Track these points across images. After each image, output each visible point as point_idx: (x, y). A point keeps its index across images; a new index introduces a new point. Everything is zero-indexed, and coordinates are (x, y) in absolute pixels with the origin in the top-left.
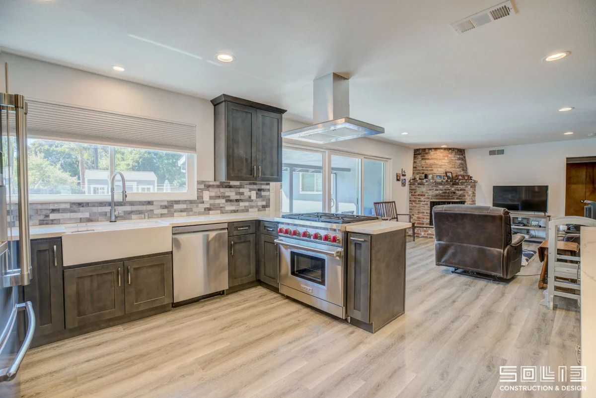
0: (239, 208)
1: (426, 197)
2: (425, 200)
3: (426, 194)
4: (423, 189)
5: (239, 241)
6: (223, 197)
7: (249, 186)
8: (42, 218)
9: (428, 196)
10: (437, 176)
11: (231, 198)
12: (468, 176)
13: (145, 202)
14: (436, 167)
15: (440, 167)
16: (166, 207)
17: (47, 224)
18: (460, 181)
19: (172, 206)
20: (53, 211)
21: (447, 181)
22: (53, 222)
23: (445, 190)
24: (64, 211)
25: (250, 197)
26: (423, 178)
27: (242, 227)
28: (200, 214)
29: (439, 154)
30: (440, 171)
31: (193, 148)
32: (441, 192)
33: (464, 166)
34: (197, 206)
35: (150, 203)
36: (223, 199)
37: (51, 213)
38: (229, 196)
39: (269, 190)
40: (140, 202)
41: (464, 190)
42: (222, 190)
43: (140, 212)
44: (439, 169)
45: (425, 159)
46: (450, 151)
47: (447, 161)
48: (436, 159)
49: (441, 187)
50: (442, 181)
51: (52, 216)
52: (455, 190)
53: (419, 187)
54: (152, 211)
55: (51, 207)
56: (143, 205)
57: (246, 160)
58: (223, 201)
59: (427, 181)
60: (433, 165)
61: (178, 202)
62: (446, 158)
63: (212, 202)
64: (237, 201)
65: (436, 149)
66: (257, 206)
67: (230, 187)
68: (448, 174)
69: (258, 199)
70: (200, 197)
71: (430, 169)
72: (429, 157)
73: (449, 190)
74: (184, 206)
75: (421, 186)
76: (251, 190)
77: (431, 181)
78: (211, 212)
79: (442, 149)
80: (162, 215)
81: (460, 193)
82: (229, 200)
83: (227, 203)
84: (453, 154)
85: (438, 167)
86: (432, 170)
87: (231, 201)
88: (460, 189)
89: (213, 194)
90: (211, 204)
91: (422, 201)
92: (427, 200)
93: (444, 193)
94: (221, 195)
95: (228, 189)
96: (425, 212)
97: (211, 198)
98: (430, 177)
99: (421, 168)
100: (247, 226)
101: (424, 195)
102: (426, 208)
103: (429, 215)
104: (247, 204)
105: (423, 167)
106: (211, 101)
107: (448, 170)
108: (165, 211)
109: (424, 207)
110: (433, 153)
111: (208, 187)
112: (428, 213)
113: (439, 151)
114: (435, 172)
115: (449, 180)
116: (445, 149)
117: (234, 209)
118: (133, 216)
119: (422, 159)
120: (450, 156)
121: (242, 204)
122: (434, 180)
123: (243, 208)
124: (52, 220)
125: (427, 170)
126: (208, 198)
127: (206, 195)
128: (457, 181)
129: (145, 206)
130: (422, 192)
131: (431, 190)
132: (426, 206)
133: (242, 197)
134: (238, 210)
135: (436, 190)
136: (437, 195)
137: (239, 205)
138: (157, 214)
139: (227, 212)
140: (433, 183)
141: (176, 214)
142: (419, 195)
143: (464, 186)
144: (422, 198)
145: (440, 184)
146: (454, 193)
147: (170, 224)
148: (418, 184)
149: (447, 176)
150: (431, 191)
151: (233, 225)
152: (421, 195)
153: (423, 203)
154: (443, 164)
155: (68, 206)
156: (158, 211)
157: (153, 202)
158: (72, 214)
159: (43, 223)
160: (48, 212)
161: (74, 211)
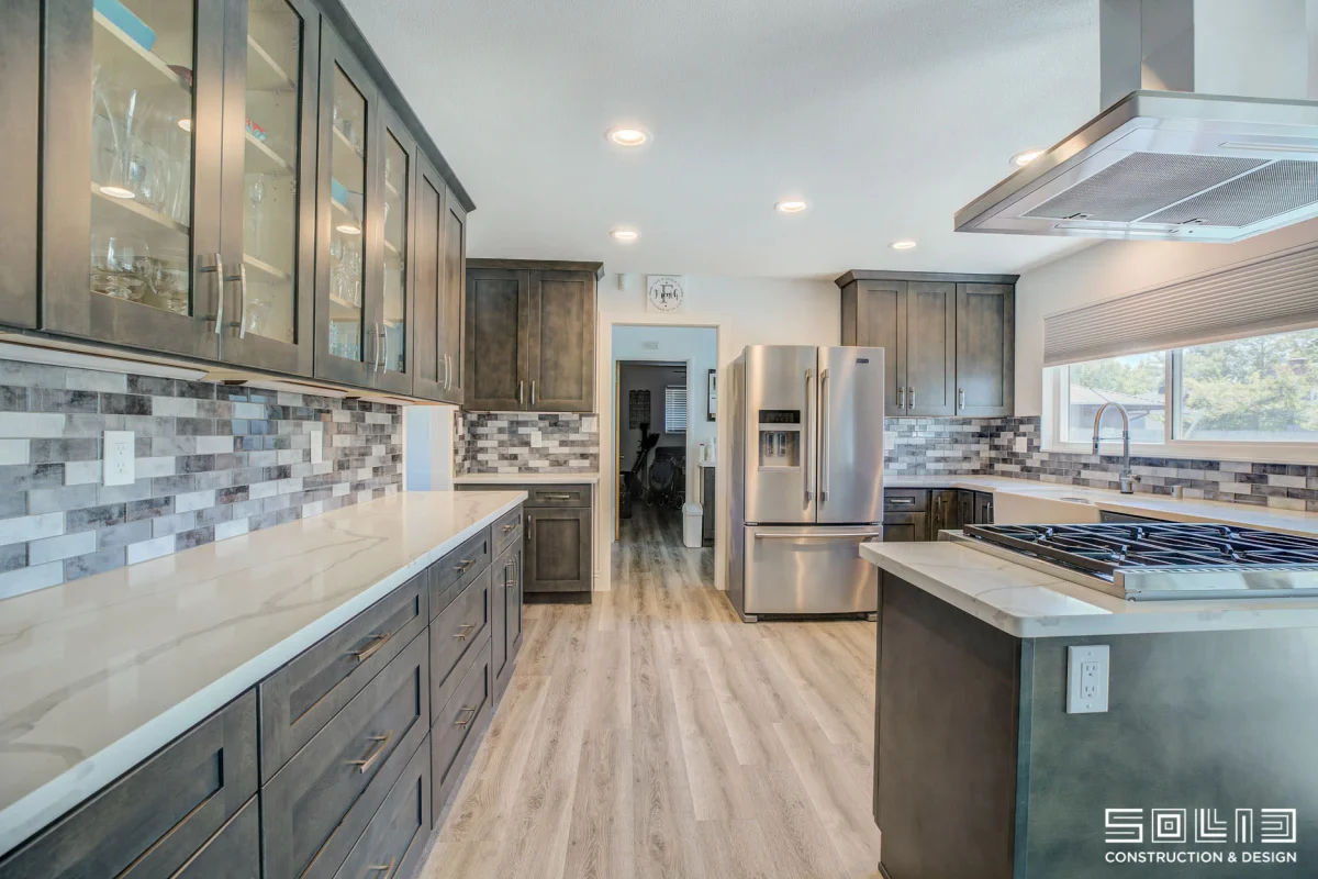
13: (1204, 462)
16: (1248, 478)
17: (1079, 484)
19: (1263, 478)
20: (1086, 466)
22: (1085, 483)
24: (1095, 467)
35: (1212, 465)
37: (1082, 469)
40: (1193, 461)
43: (1193, 484)
51: (1085, 474)
54: (1216, 483)
56: (1200, 468)
61: (1279, 468)
80: (1238, 497)
108: (1246, 489)
124: (1084, 480)
129: (1202, 472)
138: (1226, 494)
156: (1230, 487)
157: (1218, 463)
158: (1104, 473)
159: (1077, 481)
160: (1081, 466)
161: (1105, 470)
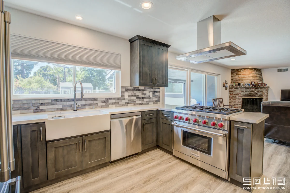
0: (143, 102)
1: (239, 96)
2: (239, 97)
3: (239, 94)
4: (238, 91)
5: (147, 123)
6: (135, 96)
7: (149, 90)
8: (35, 108)
9: (241, 95)
10: (246, 84)
11: (140, 96)
12: (265, 84)
13: (93, 99)
14: (245, 79)
15: (248, 79)
16: (104, 102)
17: (38, 112)
18: (260, 87)
19: (107, 101)
20: (42, 104)
21: (252, 87)
22: (42, 111)
23: (251, 92)
24: (48, 104)
25: (149, 96)
26: (238, 85)
27: (149, 114)
28: (123, 105)
29: (247, 72)
30: (248, 81)
31: (119, 67)
32: (248, 93)
33: (261, 79)
34: (121, 101)
35: (95, 99)
36: (135, 97)
37: (40, 105)
38: (138, 95)
39: (159, 92)
40: (90, 99)
41: (262, 92)
42: (135, 92)
43: (90, 105)
44: (247, 80)
45: (238, 75)
46: (253, 70)
47: (252, 76)
48: (245, 75)
49: (248, 90)
50: (249, 87)
51: (41, 107)
52: (257, 92)
53: (235, 90)
54: (97, 104)
55: (41, 102)
56: (92, 100)
57: (149, 74)
58: (135, 98)
59: (240, 87)
60: (243, 78)
61: (111, 99)
62: (251, 74)
63: (129, 98)
64: (143, 98)
65: (245, 69)
66: (153, 101)
67: (139, 90)
68: (253, 83)
69: (154, 97)
70: (123, 96)
71: (242, 80)
72: (241, 73)
73: (254, 92)
74: (114, 101)
75: (236, 89)
76: (150, 92)
77: (243, 87)
78: (129, 104)
79: (248, 69)
80: (102, 107)
81: (260, 93)
82: (138, 98)
83: (137, 100)
84: (255, 71)
85: (246, 79)
86: (243, 81)
87: (139, 98)
88: (260, 91)
89: (130, 94)
90: (129, 100)
91: (237, 98)
92: (240, 97)
93: (250, 94)
94: (134, 95)
95: (138, 91)
96: (239, 104)
97: (129, 96)
98: (242, 84)
99: (236, 80)
100: (152, 114)
101: (238, 95)
102: (239, 102)
103: (241, 106)
104: (148, 100)
105: (237, 79)
106: (129, 40)
107: (252, 81)
108: (104, 104)
109: (238, 101)
110: (243, 71)
111: (127, 90)
112: (240, 105)
113: (246, 70)
114: (244, 82)
115: (253, 86)
116: (250, 69)
117: (141, 103)
118: (87, 107)
119: (237, 75)
120: (253, 73)
121: (145, 100)
122: (244, 86)
123: (146, 102)
124: (41, 110)
125: (240, 81)
126: (127, 96)
127: (126, 95)
128: (258, 87)
130: (237, 93)
131: (242, 92)
132: (239, 101)
133: (145, 96)
134: (143, 103)
135: (246, 92)
136: (246, 95)
137: (143, 100)
138: (99, 106)
139: (137, 104)
140: (243, 88)
141: (109, 106)
142: (235, 95)
143: (262, 90)
144: (237, 97)
145: (248, 88)
146: (256, 93)
147: (109, 113)
148: (235, 89)
149: (252, 84)
150: (242, 93)
151: (144, 113)
152: (236, 95)
153: (238, 99)
154: (249, 77)
155: (50, 101)
156: (100, 104)
157: (97, 99)
158: (52, 106)
159: (36, 111)
160: (39, 105)
161: (54, 105)
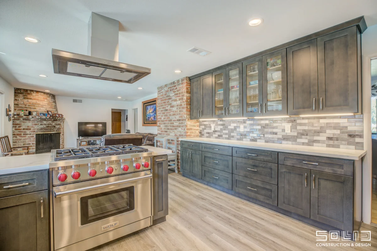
1: (31, 130)
2: (31, 133)
3: (32, 128)
4: (29, 124)
9: (34, 129)
10: (41, 113)
14: (39, 107)
15: (42, 107)
18: (59, 118)
21: (50, 118)
23: (48, 124)
26: (28, 114)
29: (40, 96)
30: (43, 110)
32: (45, 126)
33: (56, 107)
41: (60, 125)
44: (41, 108)
45: (28, 98)
46: (48, 95)
47: (47, 103)
48: (38, 100)
49: (45, 122)
50: (46, 118)
52: (55, 124)
53: (23, 122)
59: (33, 117)
60: (36, 104)
62: (46, 100)
65: (37, 92)
68: (50, 113)
71: (33, 107)
72: (32, 97)
73: (51, 124)
75: (27, 121)
77: (37, 117)
79: (44, 93)
81: (58, 127)
84: (50, 97)
85: (40, 107)
86: (35, 108)
88: (58, 124)
91: (28, 134)
92: (33, 133)
93: (47, 127)
96: (31, 143)
98: (34, 114)
99: (24, 106)
101: (30, 129)
102: (32, 140)
103: (35, 145)
105: (26, 105)
107: (48, 109)
109: (30, 139)
110: (35, 94)
112: (34, 144)
113: (40, 93)
114: (38, 110)
115: (51, 117)
119: (25, 98)
120: (48, 99)
122: (39, 116)
125: (30, 108)
128: (57, 118)
130: (28, 127)
131: (36, 124)
132: (31, 138)
135: (41, 125)
136: (42, 129)
140: (38, 119)
142: (24, 129)
143: (60, 122)
144: (28, 132)
145: (45, 120)
146: (54, 127)
148: (23, 119)
149: (48, 114)
150: (37, 126)
152: (27, 129)
153: (29, 136)
154: (44, 104)
